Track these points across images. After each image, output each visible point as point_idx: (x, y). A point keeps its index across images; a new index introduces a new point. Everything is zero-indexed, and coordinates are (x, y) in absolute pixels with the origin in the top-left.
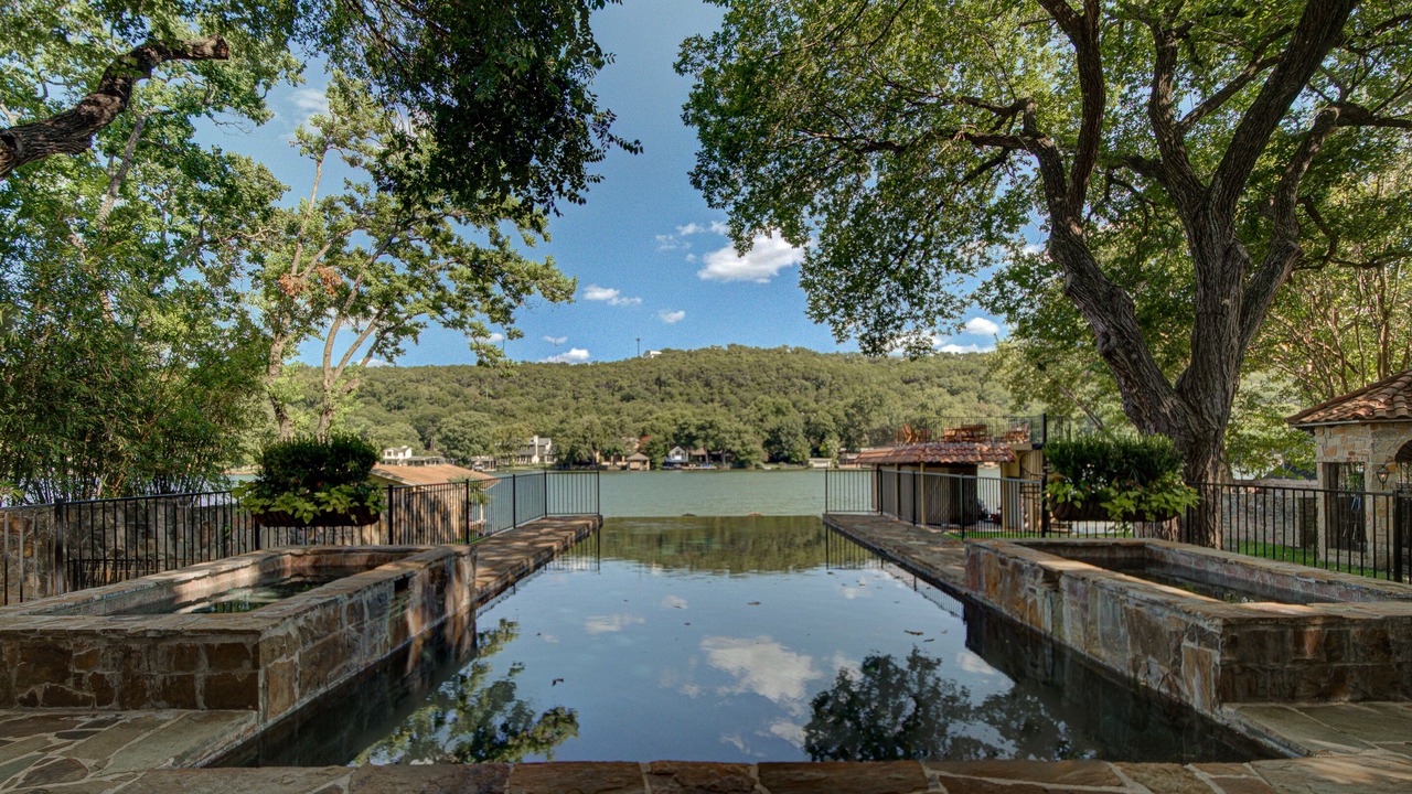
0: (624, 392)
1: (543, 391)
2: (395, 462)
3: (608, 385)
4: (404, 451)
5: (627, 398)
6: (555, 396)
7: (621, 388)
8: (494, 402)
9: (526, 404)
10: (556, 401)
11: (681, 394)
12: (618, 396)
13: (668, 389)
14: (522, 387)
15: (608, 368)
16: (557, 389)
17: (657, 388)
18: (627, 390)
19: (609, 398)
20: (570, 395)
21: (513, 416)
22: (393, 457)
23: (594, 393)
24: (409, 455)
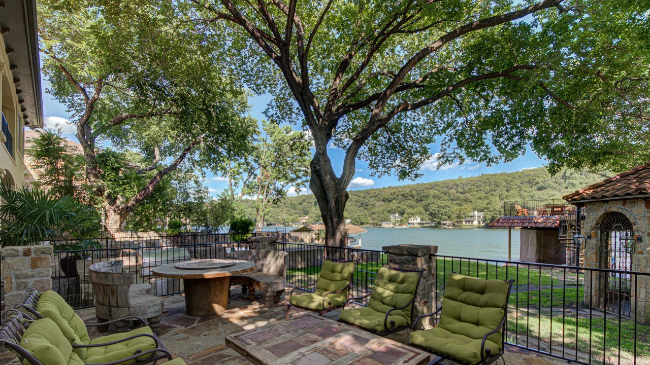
0: (539, 185)
1: (488, 188)
2: (413, 224)
3: (529, 182)
4: (417, 219)
5: (540, 189)
6: (495, 191)
7: (537, 183)
8: (462, 196)
9: (478, 196)
10: (495, 193)
11: (581, 183)
12: (535, 187)
13: (571, 181)
14: (477, 187)
15: (532, 173)
16: (497, 186)
17: (563, 181)
18: (541, 184)
19: (529, 189)
20: (504, 189)
21: (471, 202)
22: (412, 221)
23: (519, 187)
24: (419, 220)
